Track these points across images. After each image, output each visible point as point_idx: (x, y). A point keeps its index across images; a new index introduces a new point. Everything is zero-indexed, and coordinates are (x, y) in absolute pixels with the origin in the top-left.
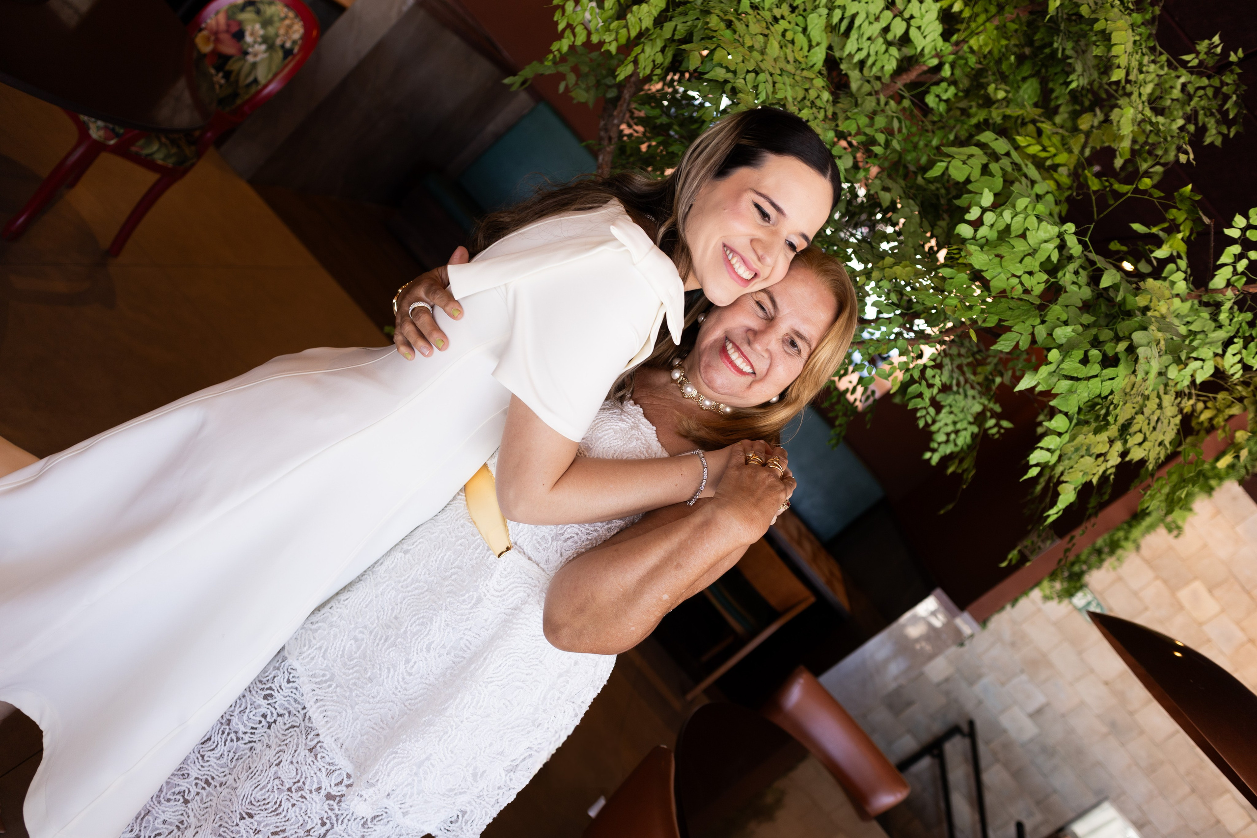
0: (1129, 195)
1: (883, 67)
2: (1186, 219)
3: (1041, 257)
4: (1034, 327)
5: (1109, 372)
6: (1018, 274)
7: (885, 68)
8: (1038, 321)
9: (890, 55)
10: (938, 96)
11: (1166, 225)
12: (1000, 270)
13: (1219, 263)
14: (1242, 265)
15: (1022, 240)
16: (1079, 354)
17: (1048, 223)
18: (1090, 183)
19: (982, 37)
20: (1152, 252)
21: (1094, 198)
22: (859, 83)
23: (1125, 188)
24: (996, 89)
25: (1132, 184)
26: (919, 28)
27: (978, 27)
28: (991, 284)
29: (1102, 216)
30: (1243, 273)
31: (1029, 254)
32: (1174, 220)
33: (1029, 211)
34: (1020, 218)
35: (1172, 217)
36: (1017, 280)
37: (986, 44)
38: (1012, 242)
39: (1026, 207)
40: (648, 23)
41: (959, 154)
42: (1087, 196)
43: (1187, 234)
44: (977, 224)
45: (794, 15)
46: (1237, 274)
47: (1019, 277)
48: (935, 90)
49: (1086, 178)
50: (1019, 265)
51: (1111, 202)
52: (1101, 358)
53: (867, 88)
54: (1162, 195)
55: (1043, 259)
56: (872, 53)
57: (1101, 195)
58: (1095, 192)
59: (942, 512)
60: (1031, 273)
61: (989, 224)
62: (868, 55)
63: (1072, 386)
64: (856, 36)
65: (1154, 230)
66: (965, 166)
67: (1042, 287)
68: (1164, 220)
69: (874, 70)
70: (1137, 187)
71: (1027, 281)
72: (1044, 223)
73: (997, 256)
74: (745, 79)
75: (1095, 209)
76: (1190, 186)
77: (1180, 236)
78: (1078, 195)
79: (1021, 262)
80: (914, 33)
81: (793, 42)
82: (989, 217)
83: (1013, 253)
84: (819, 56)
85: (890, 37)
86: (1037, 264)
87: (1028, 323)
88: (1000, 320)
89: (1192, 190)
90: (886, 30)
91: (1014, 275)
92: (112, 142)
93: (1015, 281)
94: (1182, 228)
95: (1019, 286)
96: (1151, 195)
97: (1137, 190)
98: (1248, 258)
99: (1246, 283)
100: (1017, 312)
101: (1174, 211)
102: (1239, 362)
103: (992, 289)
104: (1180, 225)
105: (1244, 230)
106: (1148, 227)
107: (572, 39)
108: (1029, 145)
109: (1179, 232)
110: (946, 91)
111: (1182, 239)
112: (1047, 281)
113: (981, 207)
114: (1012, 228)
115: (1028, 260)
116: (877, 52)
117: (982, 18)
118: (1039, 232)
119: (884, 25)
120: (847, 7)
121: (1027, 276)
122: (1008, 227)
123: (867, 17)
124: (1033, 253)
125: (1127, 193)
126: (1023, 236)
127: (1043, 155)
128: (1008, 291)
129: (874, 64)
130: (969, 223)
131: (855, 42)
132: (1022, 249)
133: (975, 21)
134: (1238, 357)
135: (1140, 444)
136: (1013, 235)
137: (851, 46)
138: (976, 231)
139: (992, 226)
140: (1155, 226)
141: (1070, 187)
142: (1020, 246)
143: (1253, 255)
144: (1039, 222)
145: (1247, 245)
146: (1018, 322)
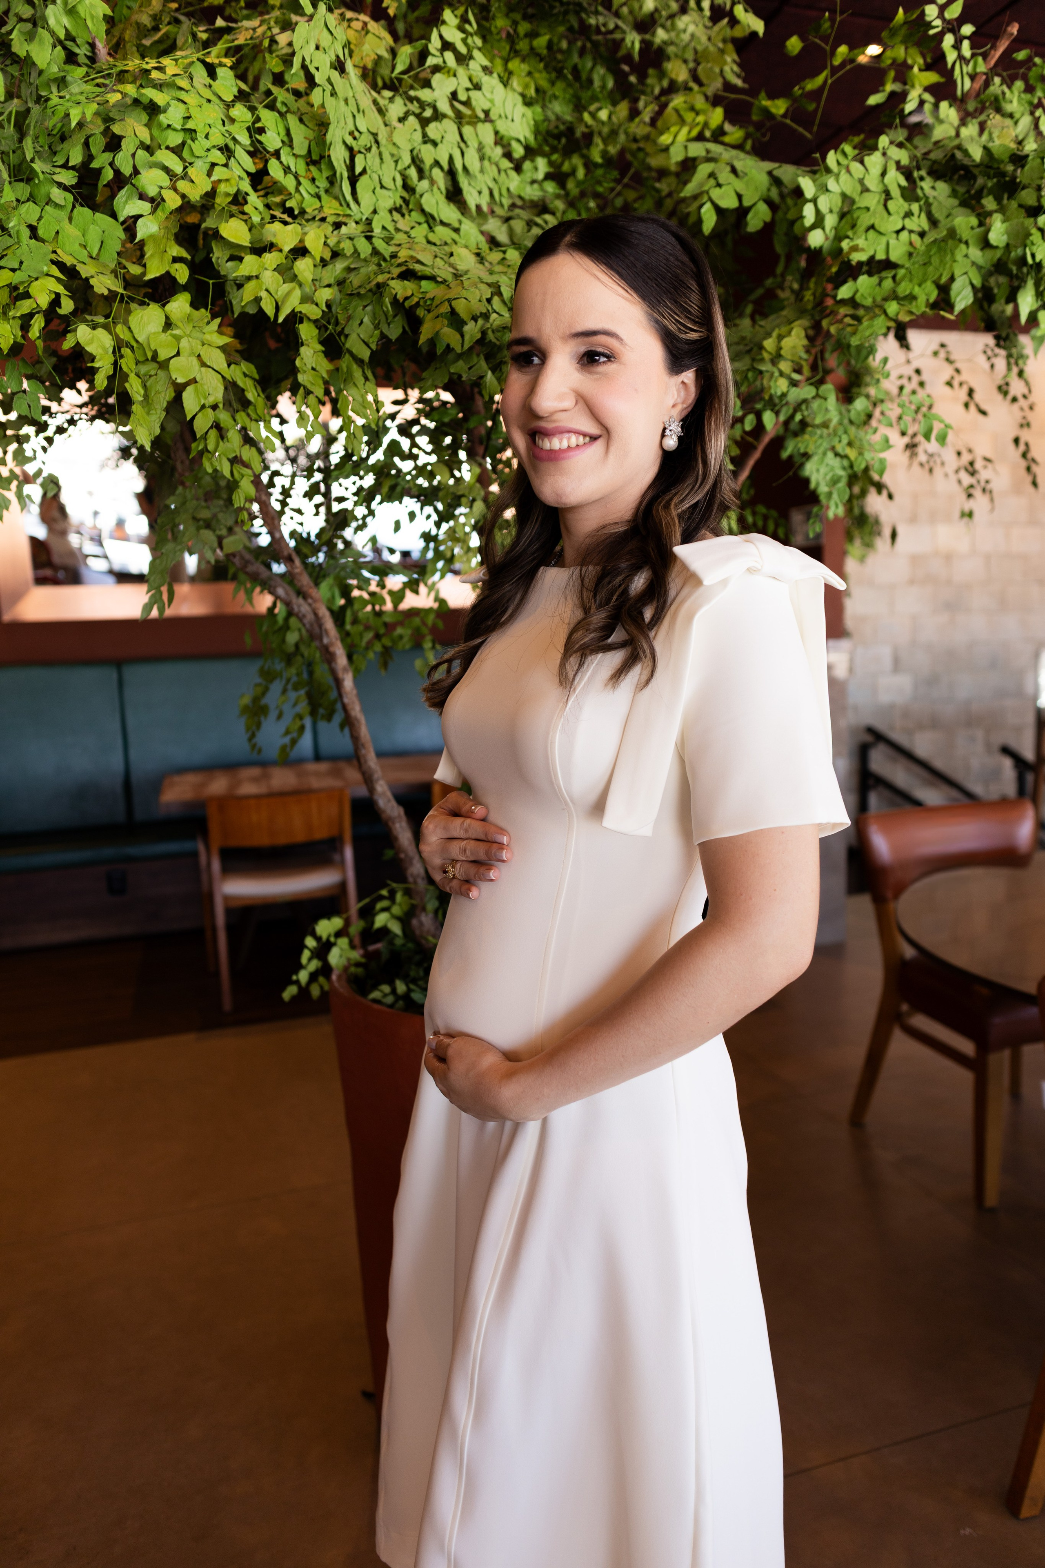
0: (830, 81)
1: (508, 189)
2: (906, 49)
3: (895, 192)
4: (966, 256)
6: (899, 227)
7: (512, 189)
8: (963, 246)
9: (505, 171)
11: (892, 74)
12: (884, 240)
13: (949, 65)
14: (966, 49)
15: (867, 194)
17: (869, 155)
18: (774, 110)
21: (788, 121)
22: (504, 228)
23: (820, 80)
24: (593, 115)
25: (825, 68)
26: (501, 116)
29: (815, 128)
30: (973, 55)
31: (886, 201)
33: (844, 162)
34: (844, 176)
35: (889, 62)
37: (526, 86)
38: (862, 205)
39: (838, 161)
41: (701, 185)
44: (819, 222)
45: (407, 216)
46: (969, 61)
47: (903, 228)
49: (765, 110)
50: (892, 218)
51: (812, 107)
55: (899, 192)
56: (492, 184)
57: (795, 113)
58: (785, 116)
60: (907, 215)
61: (828, 211)
66: (724, 188)
67: (924, 217)
68: (887, 72)
70: (832, 66)
71: (912, 224)
72: (867, 159)
73: (867, 230)
75: (801, 130)
76: (901, 10)
77: (916, 69)
79: (889, 213)
80: (502, 126)
82: (824, 203)
83: (875, 212)
86: (901, 201)
87: (959, 256)
89: (905, 12)
91: (898, 232)
93: (904, 235)
94: (910, 61)
95: (913, 235)
96: (852, 61)
97: (834, 70)
98: (966, 38)
100: (935, 261)
103: (899, 262)
104: (905, 61)
105: (941, 15)
106: (881, 92)
109: (911, 67)
111: (920, 70)
113: (810, 201)
114: (848, 193)
115: (890, 204)
116: (495, 180)
118: (871, 172)
119: (476, 145)
120: (438, 159)
121: (907, 221)
122: (844, 196)
124: (887, 198)
125: (825, 82)
126: (864, 189)
128: (912, 250)
130: (813, 227)
131: (471, 189)
132: (875, 201)
136: (857, 199)
138: (823, 229)
139: (831, 211)
140: (883, 84)
141: (747, 136)
142: (872, 201)
143: (967, 29)
144: (862, 162)
145: (953, 27)
146: (951, 266)
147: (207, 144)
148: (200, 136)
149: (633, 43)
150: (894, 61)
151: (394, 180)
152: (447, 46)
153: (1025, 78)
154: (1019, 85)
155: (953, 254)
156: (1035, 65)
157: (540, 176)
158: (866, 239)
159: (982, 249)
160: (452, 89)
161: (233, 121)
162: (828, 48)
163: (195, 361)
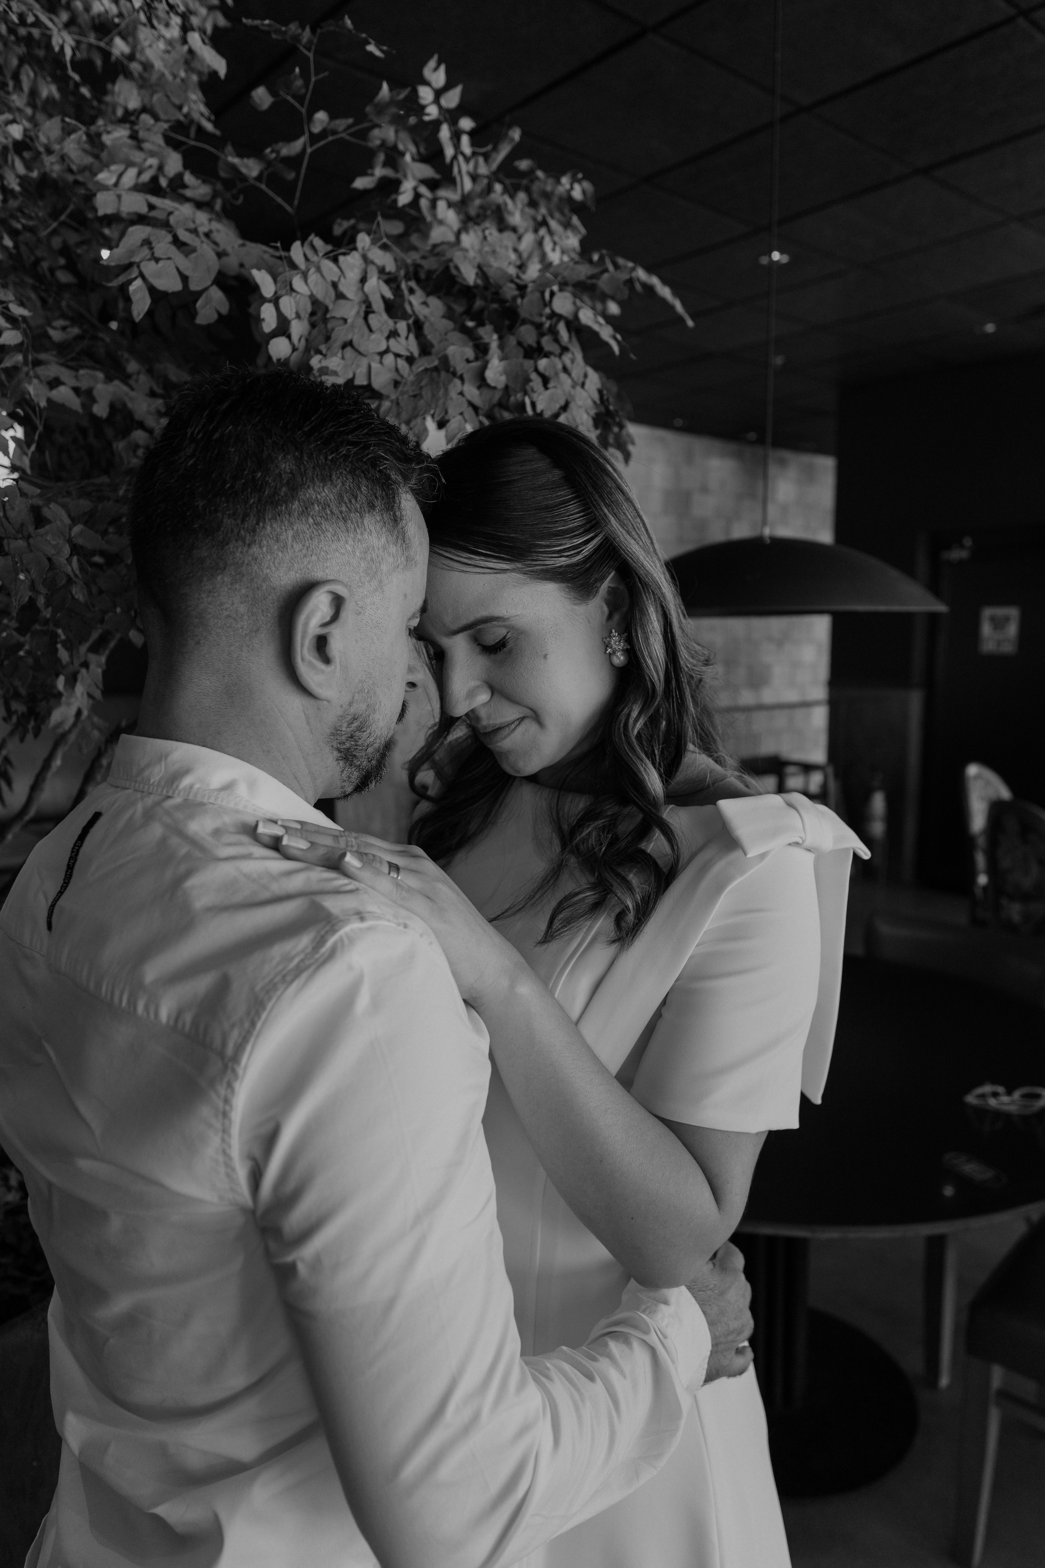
0: (309, 150)
2: (397, 132)
3: (378, 305)
4: (461, 394)
6: (383, 347)
8: (457, 382)
11: (381, 157)
12: (364, 362)
13: (447, 160)
14: (466, 145)
15: (343, 302)
17: (344, 254)
18: (244, 170)
20: (396, 201)
21: (263, 187)
23: (297, 145)
25: (303, 134)
29: (296, 202)
30: (474, 154)
31: (366, 314)
33: (314, 258)
34: (313, 276)
35: (378, 142)
38: (338, 315)
39: (305, 255)
41: (132, 253)
42: (250, 190)
44: (283, 329)
46: (469, 159)
47: (387, 351)
49: (234, 168)
50: (373, 336)
51: (291, 176)
54: (350, 121)
55: (382, 305)
57: (271, 177)
58: (259, 178)
60: (391, 334)
61: (294, 316)
66: (161, 263)
67: (413, 340)
68: (375, 152)
70: (311, 134)
71: (398, 346)
72: (341, 259)
73: (344, 347)
75: (279, 200)
76: (385, 86)
77: (408, 158)
79: (371, 330)
82: (287, 305)
83: (353, 326)
86: (385, 316)
87: (453, 394)
89: (391, 89)
91: (382, 354)
93: (389, 359)
94: (401, 147)
95: (399, 361)
96: (334, 132)
97: (314, 138)
98: (464, 132)
100: (427, 393)
101: (376, 132)
103: (384, 392)
104: (395, 145)
105: (437, 101)
106: (369, 174)
109: (403, 154)
111: (413, 159)
112: (409, 328)
113: (269, 301)
114: (320, 296)
115: (373, 319)
118: (347, 276)
121: (392, 341)
122: (315, 301)
124: (368, 310)
125: (304, 150)
126: (339, 296)
128: (398, 378)
130: (275, 334)
132: (353, 312)
136: (331, 307)
138: (289, 337)
139: (298, 316)
140: (372, 167)
141: (215, 194)
142: (350, 311)
143: (466, 124)
144: (335, 260)
145: (452, 116)
146: (444, 403)
150: (383, 143)
153: (528, 190)
154: (522, 196)
155: (446, 389)
156: (537, 178)
158: (343, 358)
159: (479, 388)
162: (304, 111)
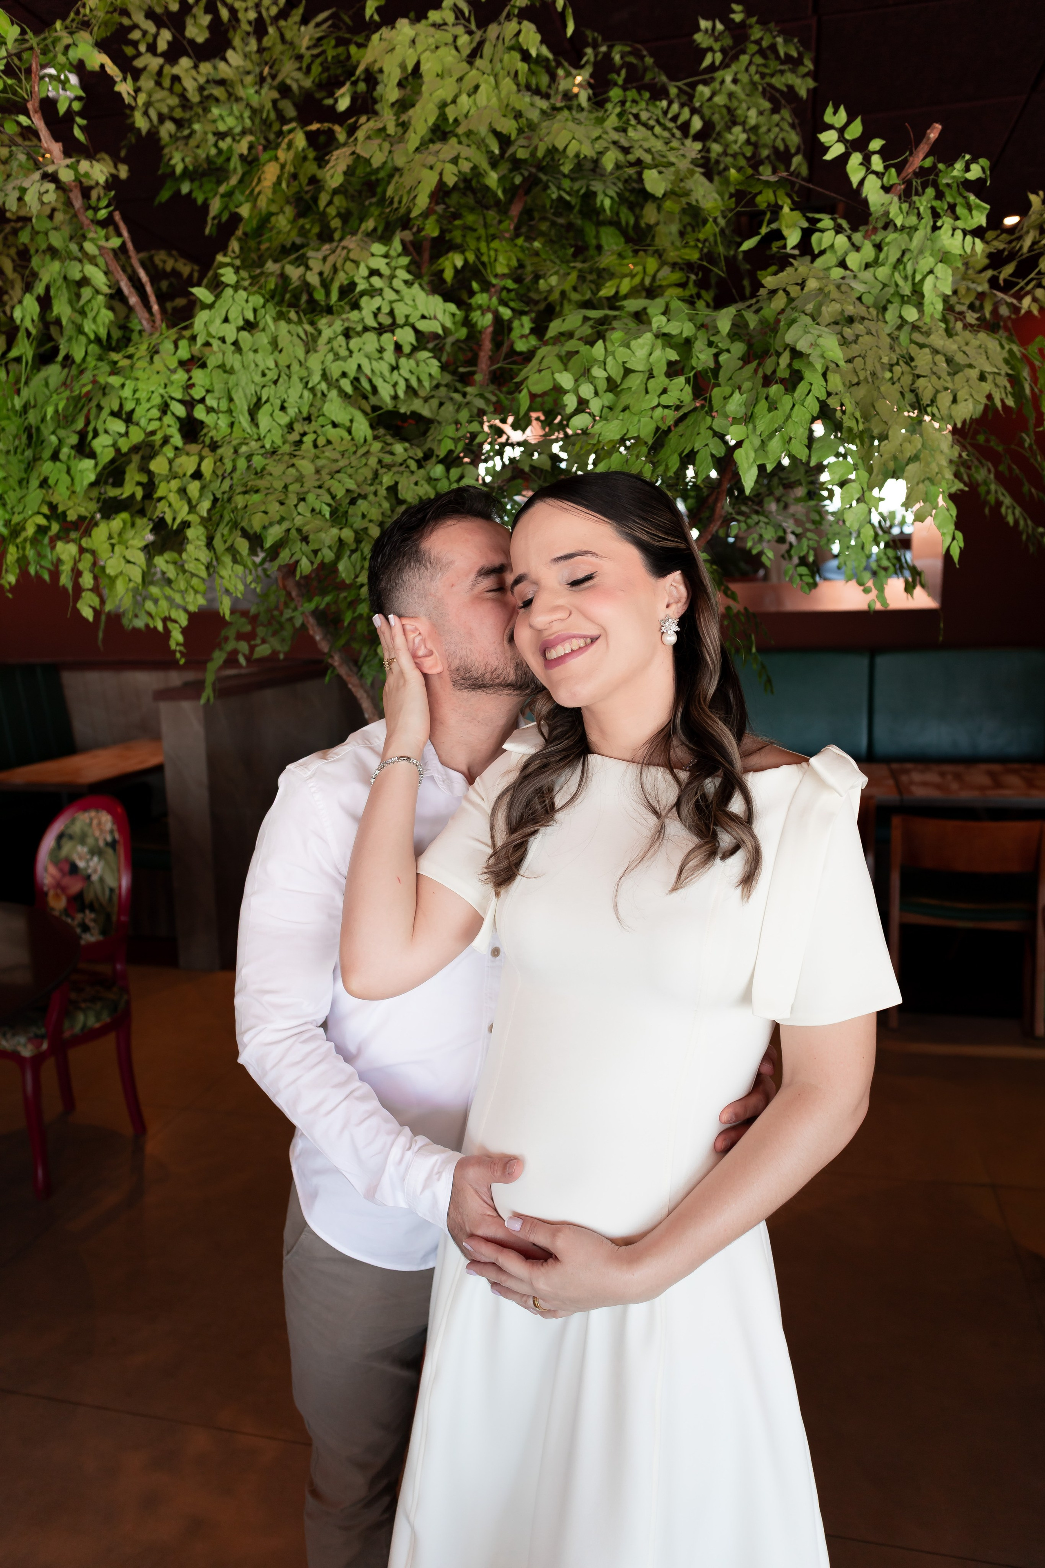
1: (430, 375)
2: (774, 192)
3: (660, 369)
4: (710, 428)
5: (802, 388)
6: (656, 403)
7: (433, 373)
8: (709, 418)
9: (424, 361)
10: (522, 336)
11: (768, 216)
13: (855, 185)
14: (877, 163)
15: (632, 375)
16: (763, 405)
17: (636, 338)
19: (501, 259)
20: (785, 247)
22: (426, 405)
26: (423, 317)
27: (489, 256)
28: (642, 436)
30: (886, 168)
31: (649, 379)
32: (769, 205)
33: (611, 349)
34: (610, 362)
36: (660, 409)
38: (624, 386)
39: (605, 349)
40: (204, 556)
43: (789, 201)
44: (582, 405)
45: (313, 423)
46: (883, 174)
47: (658, 405)
48: (515, 334)
50: (648, 396)
52: (782, 387)
53: (435, 402)
55: (664, 368)
56: (407, 375)
59: (941, 638)
60: (665, 391)
61: (593, 395)
62: (407, 380)
63: (782, 437)
64: (381, 380)
65: (764, 230)
67: (688, 389)
68: (763, 213)
69: (427, 384)
71: (668, 399)
72: (633, 343)
73: (624, 410)
74: (299, 514)
77: (786, 210)
78: (697, 275)
79: (647, 392)
80: (422, 326)
81: (329, 442)
82: (586, 389)
83: (635, 393)
84: (362, 427)
85: (407, 349)
86: (663, 378)
87: (703, 430)
88: (680, 455)
90: (398, 348)
91: (653, 409)
92: (45, 1046)
93: (659, 411)
94: (780, 203)
95: (666, 411)
98: (874, 153)
99: (899, 173)
101: (759, 199)
102: (965, 235)
103: (646, 440)
104: (776, 203)
105: (841, 139)
106: (759, 234)
107: (177, 626)
108: (618, 287)
109: (781, 207)
110: (522, 326)
111: (792, 210)
112: (688, 381)
113: (571, 392)
114: (613, 376)
115: (652, 384)
116: (411, 372)
117: (483, 246)
118: (637, 354)
119: (393, 347)
120: (346, 370)
121: (664, 396)
122: (609, 379)
123: (369, 358)
124: (651, 374)
126: (628, 372)
127: (637, 280)
128: (660, 424)
129: (419, 380)
130: (576, 412)
131: (386, 384)
132: (638, 381)
133: (482, 254)
134: (959, 234)
135: (955, 401)
136: (620, 381)
137: (385, 392)
138: (588, 412)
139: (596, 393)
142: (635, 381)
143: (876, 144)
144: (628, 346)
145: (859, 145)
147: (148, 406)
148: (143, 401)
149: (602, 202)
151: (301, 397)
152: (374, 272)
156: (941, 171)
157: (527, 331)
160: (377, 306)
161: (172, 383)
163: (123, 561)
